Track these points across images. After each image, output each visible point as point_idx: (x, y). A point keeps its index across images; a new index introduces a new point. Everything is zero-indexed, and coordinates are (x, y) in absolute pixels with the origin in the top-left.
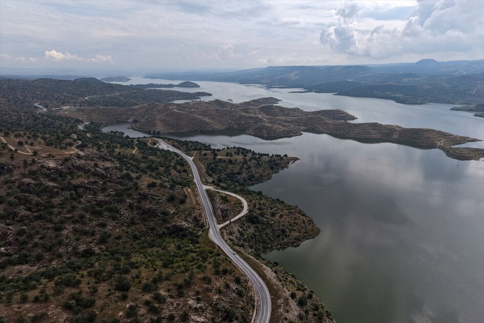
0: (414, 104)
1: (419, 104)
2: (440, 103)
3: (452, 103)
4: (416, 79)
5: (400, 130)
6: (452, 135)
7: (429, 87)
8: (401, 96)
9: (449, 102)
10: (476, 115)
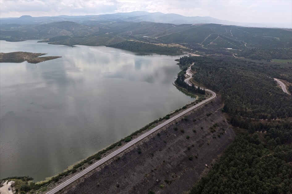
0: (17, 41)
1: (20, 41)
2: (33, 39)
3: (39, 39)
4: (19, 27)
5: (3, 54)
6: (32, 53)
7: (26, 31)
8: (10, 37)
9: (38, 39)
10: (49, 44)
